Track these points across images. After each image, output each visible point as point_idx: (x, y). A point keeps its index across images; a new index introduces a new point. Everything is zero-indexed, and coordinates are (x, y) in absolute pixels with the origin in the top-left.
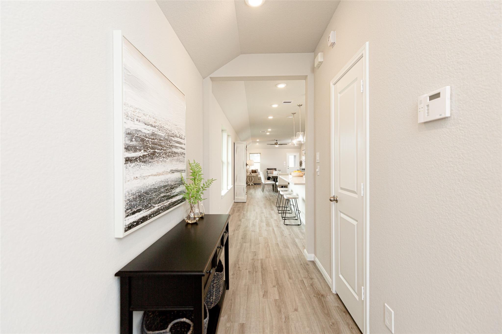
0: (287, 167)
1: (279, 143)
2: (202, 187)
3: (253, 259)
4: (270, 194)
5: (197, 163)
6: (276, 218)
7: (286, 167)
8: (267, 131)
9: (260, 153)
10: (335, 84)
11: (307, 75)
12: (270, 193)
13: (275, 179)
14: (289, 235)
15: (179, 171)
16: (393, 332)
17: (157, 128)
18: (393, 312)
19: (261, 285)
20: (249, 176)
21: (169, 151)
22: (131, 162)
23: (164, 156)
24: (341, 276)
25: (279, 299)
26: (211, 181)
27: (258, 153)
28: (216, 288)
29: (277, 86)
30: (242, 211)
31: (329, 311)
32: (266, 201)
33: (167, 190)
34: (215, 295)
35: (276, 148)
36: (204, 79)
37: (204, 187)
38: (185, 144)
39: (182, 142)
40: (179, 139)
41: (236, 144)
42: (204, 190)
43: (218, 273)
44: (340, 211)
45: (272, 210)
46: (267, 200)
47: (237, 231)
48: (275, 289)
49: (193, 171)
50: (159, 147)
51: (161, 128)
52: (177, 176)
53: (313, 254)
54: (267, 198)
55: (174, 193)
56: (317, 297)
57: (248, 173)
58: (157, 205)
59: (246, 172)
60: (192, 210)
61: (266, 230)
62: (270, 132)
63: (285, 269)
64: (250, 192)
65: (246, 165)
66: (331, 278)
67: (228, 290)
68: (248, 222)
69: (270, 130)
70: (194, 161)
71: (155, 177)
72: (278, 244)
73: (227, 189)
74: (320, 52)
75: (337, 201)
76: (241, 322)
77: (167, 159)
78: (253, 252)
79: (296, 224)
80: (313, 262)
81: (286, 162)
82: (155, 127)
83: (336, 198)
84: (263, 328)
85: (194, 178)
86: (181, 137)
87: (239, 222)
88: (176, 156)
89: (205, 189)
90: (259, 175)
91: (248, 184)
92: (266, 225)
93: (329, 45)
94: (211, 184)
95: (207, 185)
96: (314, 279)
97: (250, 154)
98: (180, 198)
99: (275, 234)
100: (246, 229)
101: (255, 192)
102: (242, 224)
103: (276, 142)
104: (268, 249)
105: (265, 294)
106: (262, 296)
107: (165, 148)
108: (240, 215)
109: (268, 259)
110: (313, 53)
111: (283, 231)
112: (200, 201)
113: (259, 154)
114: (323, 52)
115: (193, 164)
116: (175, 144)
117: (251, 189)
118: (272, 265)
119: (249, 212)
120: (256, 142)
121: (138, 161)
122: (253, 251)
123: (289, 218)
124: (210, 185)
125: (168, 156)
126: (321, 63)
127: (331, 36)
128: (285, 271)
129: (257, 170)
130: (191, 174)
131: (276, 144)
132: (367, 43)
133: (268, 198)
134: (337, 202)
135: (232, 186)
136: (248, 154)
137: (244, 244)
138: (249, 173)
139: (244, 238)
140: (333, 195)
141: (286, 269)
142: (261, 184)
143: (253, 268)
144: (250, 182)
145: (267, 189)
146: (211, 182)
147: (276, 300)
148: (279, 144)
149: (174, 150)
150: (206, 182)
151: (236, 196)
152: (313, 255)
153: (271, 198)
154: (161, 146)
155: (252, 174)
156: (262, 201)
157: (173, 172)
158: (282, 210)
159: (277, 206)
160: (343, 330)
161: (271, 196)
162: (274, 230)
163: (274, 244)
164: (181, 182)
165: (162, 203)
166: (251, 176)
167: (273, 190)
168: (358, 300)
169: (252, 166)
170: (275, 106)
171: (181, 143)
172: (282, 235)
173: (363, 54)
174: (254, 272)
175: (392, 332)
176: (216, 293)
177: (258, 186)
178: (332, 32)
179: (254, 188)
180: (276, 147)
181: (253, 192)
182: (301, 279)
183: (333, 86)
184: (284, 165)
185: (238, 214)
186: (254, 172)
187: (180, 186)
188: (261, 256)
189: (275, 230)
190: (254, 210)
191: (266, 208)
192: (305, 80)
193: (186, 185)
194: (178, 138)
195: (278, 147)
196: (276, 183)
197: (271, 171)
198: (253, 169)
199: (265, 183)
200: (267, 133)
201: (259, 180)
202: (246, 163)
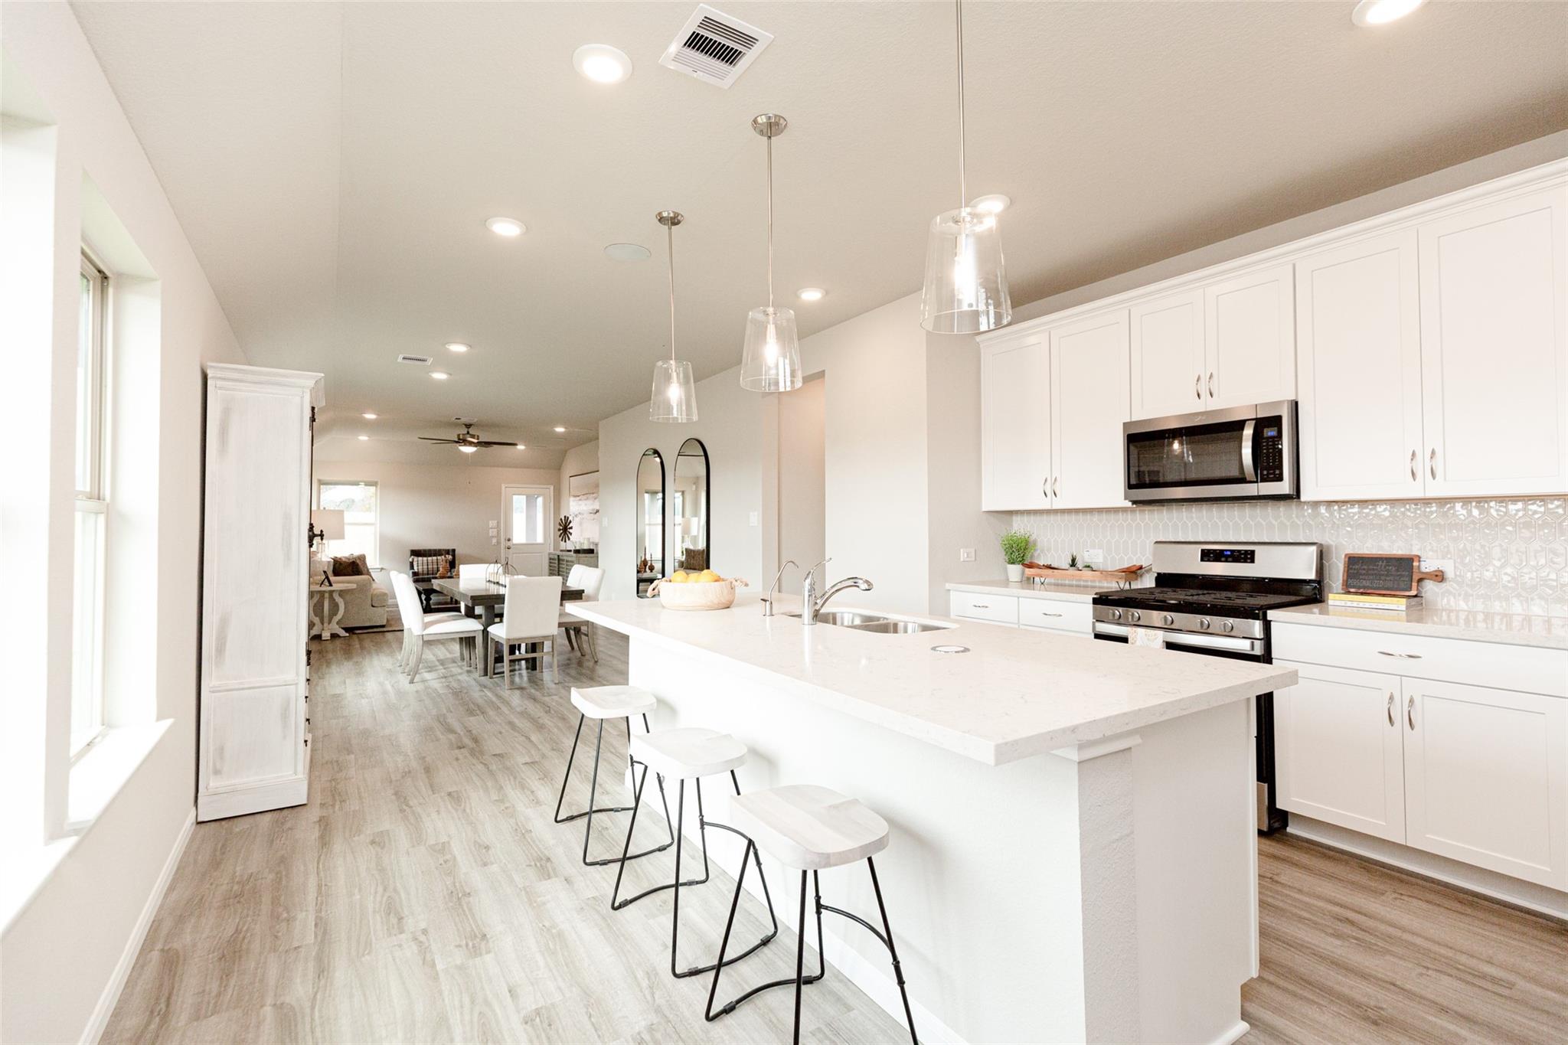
0: (504, 543)
1: (479, 438)
7: (499, 543)
9: (377, 483)
20: (320, 592)
35: (460, 456)
41: (220, 383)
57: (312, 580)
65: (311, 537)
69: (458, 349)
97: (322, 483)
103: (464, 430)
120: (360, 426)
129: (363, 558)
131: (464, 441)
138: (318, 580)
142: (384, 626)
144: (323, 624)
148: (479, 443)
155: (332, 578)
166: (331, 592)
169: (339, 541)
177: (368, 641)
180: (466, 455)
184: (491, 534)
186: (351, 567)
195: (471, 453)
196: (489, 629)
197: (430, 558)
198: (339, 555)
199: (424, 633)
200: (432, 372)
201: (373, 606)
202: (307, 527)
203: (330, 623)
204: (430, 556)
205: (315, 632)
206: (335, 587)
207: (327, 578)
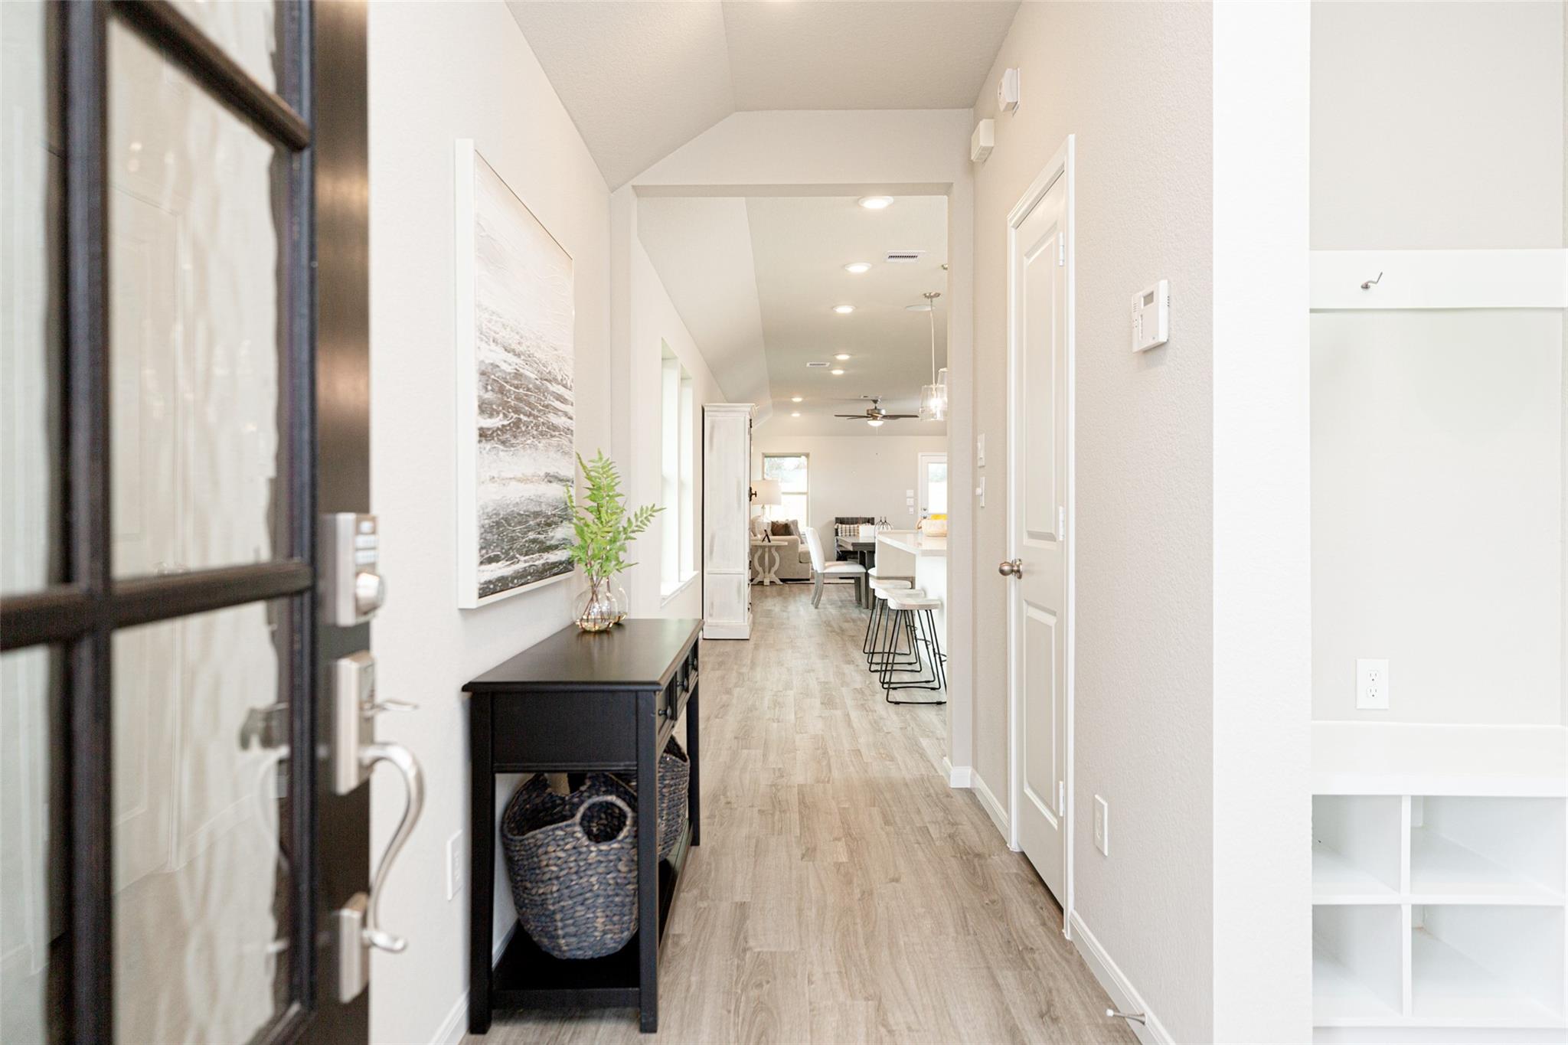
0: (921, 513)
1: (883, 412)
2: (625, 529)
3: (774, 785)
4: (842, 614)
5: (608, 460)
6: (858, 686)
7: (916, 512)
8: (836, 364)
9: (807, 455)
10: (1017, 226)
11: (951, 181)
12: (844, 611)
13: (864, 555)
14: (901, 728)
15: (561, 480)
16: (1106, 853)
17: (523, 357)
18: (1106, 805)
19: (797, 837)
20: (761, 546)
21: (542, 420)
22: (486, 440)
23: (535, 433)
24: (1028, 791)
25: (847, 861)
26: (649, 513)
27: (798, 456)
28: (670, 801)
29: (862, 205)
30: (736, 667)
31: (990, 882)
32: (828, 635)
33: (539, 525)
34: (666, 819)
35: (873, 432)
36: (612, 192)
37: (629, 530)
38: (572, 405)
39: (567, 397)
40: (560, 387)
41: (710, 413)
42: (629, 540)
43: (674, 758)
44: (1026, 601)
45: (850, 662)
46: (831, 632)
47: (717, 720)
48: (840, 844)
49: (594, 486)
50: (527, 408)
51: (529, 359)
52: (556, 491)
53: (969, 767)
54: (831, 626)
55: (553, 537)
56: (961, 857)
57: (755, 536)
58: (522, 558)
59: (747, 532)
60: (597, 596)
61: (821, 716)
62: (844, 365)
63: (874, 806)
64: (765, 608)
65: (751, 495)
66: (1007, 812)
67: (697, 847)
68: (756, 695)
69: (843, 357)
70: (600, 453)
71: (521, 486)
72: (859, 750)
73: (679, 581)
74: (986, 118)
75: (1018, 573)
76: (738, 899)
77: (539, 442)
78: (774, 769)
79: (931, 701)
80: (970, 793)
81: (916, 494)
82: (519, 356)
83: (1018, 566)
84: (800, 910)
85: (596, 505)
86: (564, 382)
87: (725, 697)
88: (555, 436)
89: (632, 535)
90: (802, 543)
91: (755, 582)
92: (822, 703)
93: (1002, 107)
94: (649, 521)
95: (639, 524)
96: (962, 824)
97: (766, 456)
98: (563, 559)
99: (853, 728)
100: (750, 715)
101: (786, 607)
102: (734, 701)
103: (872, 406)
104: (824, 763)
105: (809, 853)
106: (800, 857)
107: (535, 413)
108: (726, 677)
109: (821, 785)
110: (971, 109)
111: (881, 718)
112: (617, 570)
113: (803, 458)
114: (993, 118)
115: (597, 462)
116: (553, 401)
117: (769, 600)
118: (833, 798)
119: (758, 669)
120: (791, 407)
121: (496, 439)
122: (774, 766)
123: (906, 686)
124: (646, 525)
125: (542, 434)
126: (989, 151)
127: (1005, 81)
128: (875, 811)
129: (795, 523)
130: (589, 493)
131: (872, 416)
132: (1072, 138)
133: (835, 626)
134: (1020, 577)
135: (696, 573)
136: (757, 460)
137: (745, 751)
138: (759, 537)
139: (744, 737)
140: (1013, 558)
141: (877, 804)
142: (808, 580)
143: (773, 803)
144: (764, 572)
145: (835, 597)
146: (651, 515)
147: (838, 866)
148: (885, 417)
149: (553, 419)
150: (636, 515)
151: (711, 615)
152: (968, 770)
153: (846, 625)
154: (529, 404)
155: (771, 537)
156: (810, 637)
157: (551, 478)
158: (882, 663)
159: (867, 650)
160: (1017, 911)
161: (847, 621)
162: (849, 718)
163: (846, 752)
164: (564, 514)
165: (531, 556)
166: (770, 548)
167: (859, 600)
168: (1056, 827)
169: (773, 506)
170: (859, 269)
171: (566, 400)
172: (876, 726)
173: (1064, 163)
174: (777, 813)
175: (1103, 854)
176: (668, 814)
177: (796, 587)
178: (1009, 71)
179: (780, 594)
180: (873, 428)
181: (777, 609)
182: (922, 825)
183: (1013, 229)
184: (908, 504)
185: (718, 673)
186: (783, 529)
187: (563, 524)
188: (800, 776)
189: (852, 718)
190: (780, 663)
191: (824, 657)
192: (946, 197)
193: (578, 523)
194: (559, 384)
195: (879, 427)
196: (869, 571)
197: (852, 526)
198: (775, 520)
199: (825, 572)
200: (832, 370)
201: (801, 562)
202: (748, 489)
203: (769, 572)
204: (852, 524)
205: (758, 579)
206: (773, 543)
207: (767, 535)
